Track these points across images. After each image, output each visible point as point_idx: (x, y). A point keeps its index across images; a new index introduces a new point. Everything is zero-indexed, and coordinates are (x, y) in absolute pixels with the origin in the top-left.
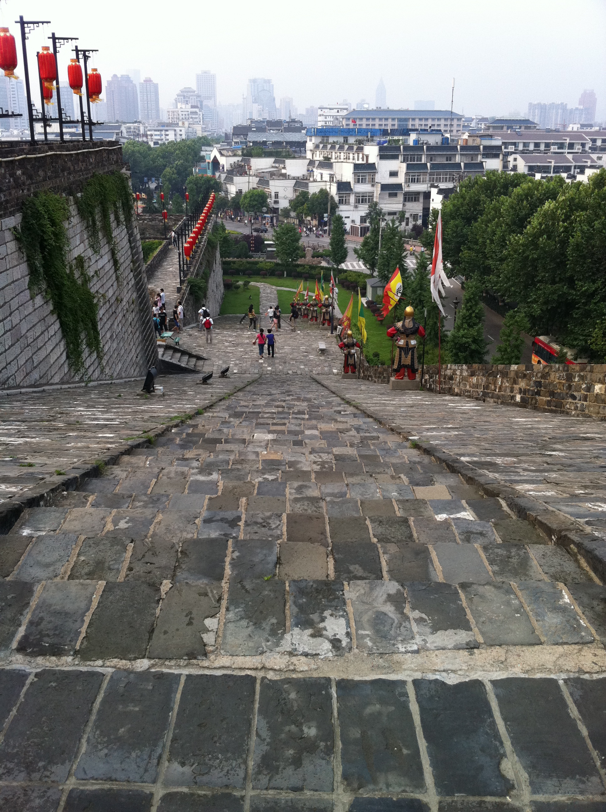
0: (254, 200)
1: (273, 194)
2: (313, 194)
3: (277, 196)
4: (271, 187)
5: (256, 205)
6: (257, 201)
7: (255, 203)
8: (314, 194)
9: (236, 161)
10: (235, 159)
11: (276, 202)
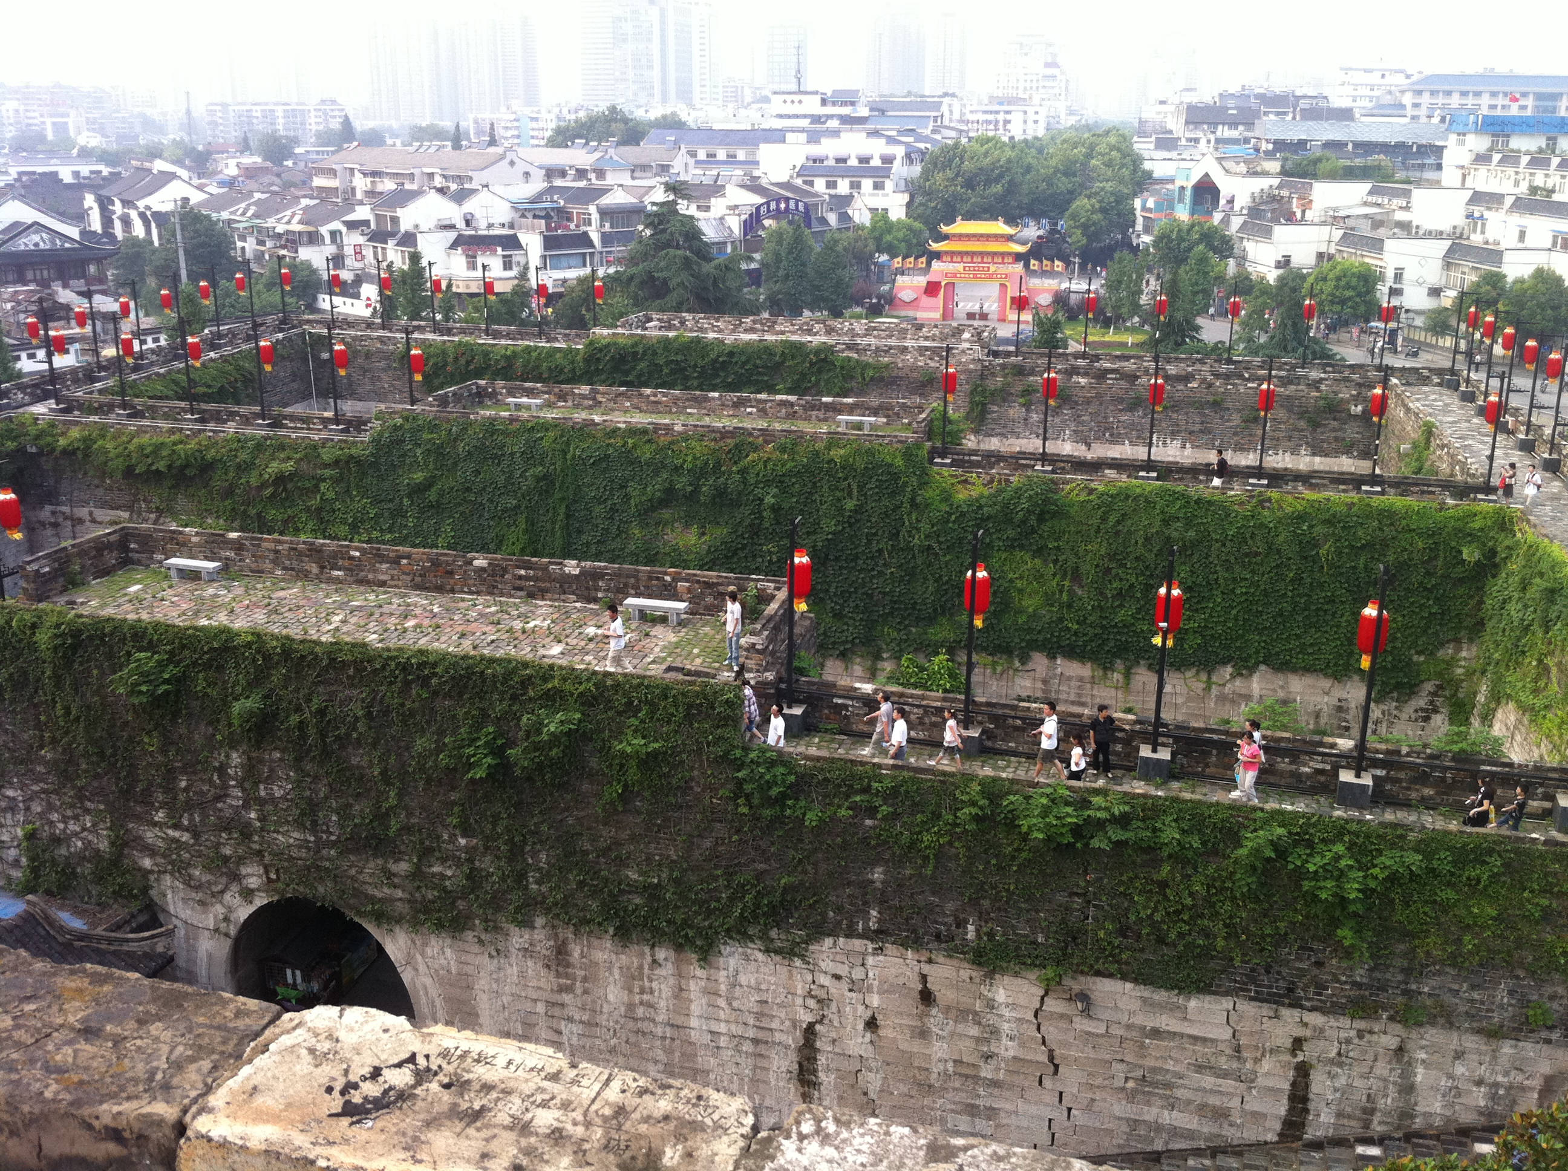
0: (1348, 287)
1: (1390, 274)
2: (1516, 282)
3: (1398, 276)
4: (1386, 256)
5: (1350, 298)
6: (1354, 288)
7: (1349, 293)
8: (1520, 281)
9: (1266, 187)
10: (1264, 183)
11: (1394, 292)
